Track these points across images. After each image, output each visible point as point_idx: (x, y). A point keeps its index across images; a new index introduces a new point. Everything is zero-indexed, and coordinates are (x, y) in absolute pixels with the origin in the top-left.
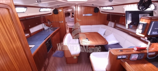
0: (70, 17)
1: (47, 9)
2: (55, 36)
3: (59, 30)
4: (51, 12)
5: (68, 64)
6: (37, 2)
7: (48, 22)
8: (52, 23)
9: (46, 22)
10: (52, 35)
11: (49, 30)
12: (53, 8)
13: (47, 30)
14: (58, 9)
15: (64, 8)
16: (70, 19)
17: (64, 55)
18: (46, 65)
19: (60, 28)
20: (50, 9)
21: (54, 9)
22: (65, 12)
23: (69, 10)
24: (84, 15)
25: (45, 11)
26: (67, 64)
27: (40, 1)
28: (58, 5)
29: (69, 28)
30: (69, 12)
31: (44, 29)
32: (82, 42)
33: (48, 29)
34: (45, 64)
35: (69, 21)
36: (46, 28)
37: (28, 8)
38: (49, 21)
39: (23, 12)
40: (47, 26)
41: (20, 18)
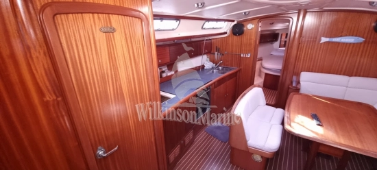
0: (276, 44)
1: (219, 23)
2: (222, 86)
3: (234, 75)
4: (225, 31)
5: (233, 165)
6: (196, 5)
7: (216, 53)
8: (223, 55)
9: (212, 52)
10: (215, 83)
11: (213, 72)
12: (233, 21)
13: (209, 70)
14: (244, 23)
15: (261, 19)
16: (277, 50)
17: (229, 139)
18: (186, 143)
19: (239, 71)
20: (226, 23)
21: (235, 23)
22: (262, 31)
23: (279, 26)
24: (324, 40)
25: (213, 28)
26: (231, 162)
27: (203, 4)
28: (245, 13)
29: (266, 74)
30: (277, 32)
31: (203, 66)
32: (292, 124)
33: (213, 68)
34: (184, 142)
35: (271, 57)
36: (209, 65)
37: (182, 21)
38: (218, 50)
39: (173, 30)
40: (212, 61)
41: (157, 41)
